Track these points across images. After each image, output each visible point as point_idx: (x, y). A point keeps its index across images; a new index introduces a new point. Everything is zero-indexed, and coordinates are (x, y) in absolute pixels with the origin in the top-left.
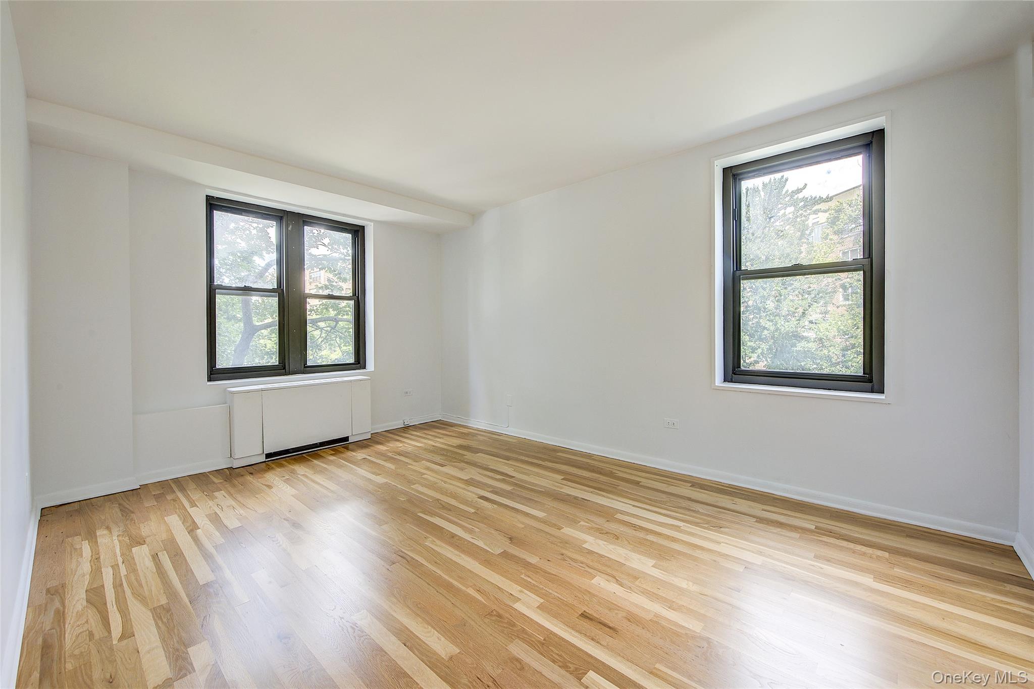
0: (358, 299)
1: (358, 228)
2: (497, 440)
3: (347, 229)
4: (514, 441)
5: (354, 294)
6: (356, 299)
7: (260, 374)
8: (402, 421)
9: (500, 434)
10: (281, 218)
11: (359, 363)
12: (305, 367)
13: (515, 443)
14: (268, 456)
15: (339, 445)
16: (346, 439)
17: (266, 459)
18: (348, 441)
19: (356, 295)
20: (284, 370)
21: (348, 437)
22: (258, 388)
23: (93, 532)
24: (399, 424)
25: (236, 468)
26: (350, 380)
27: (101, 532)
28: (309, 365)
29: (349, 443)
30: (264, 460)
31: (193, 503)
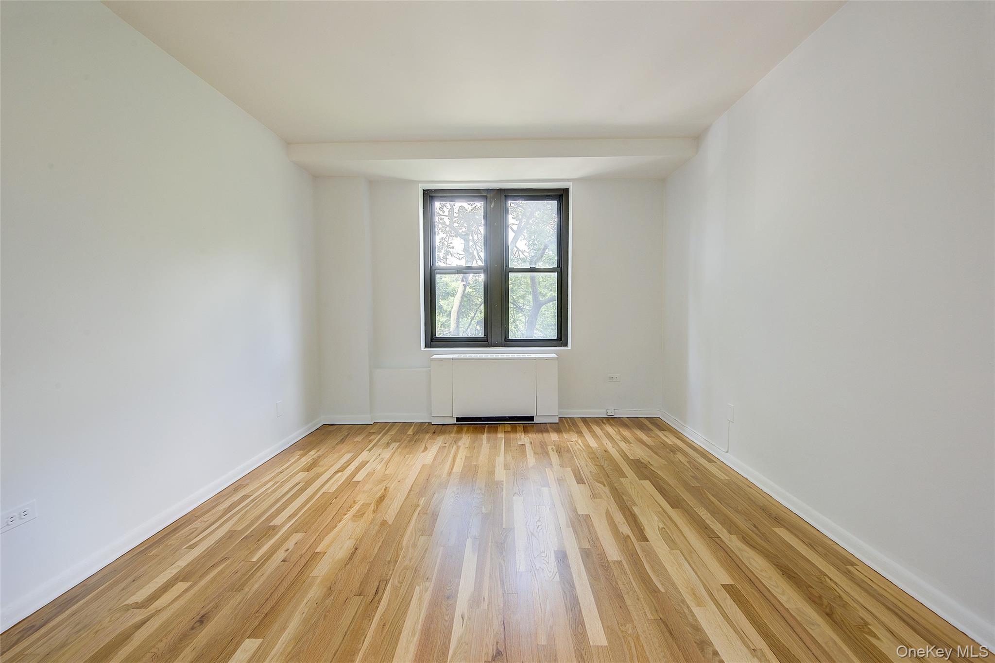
0: (561, 270)
1: (562, 193)
2: (697, 467)
3: (549, 196)
4: (722, 476)
5: (559, 266)
6: (559, 271)
7: (468, 344)
8: (605, 410)
9: (710, 459)
10: (485, 197)
11: (561, 340)
12: (505, 341)
13: (720, 480)
14: (458, 419)
15: (524, 422)
16: (531, 418)
17: (457, 422)
18: (533, 421)
19: (560, 267)
20: (487, 343)
21: (533, 416)
22: (451, 357)
23: (310, 451)
24: (600, 413)
25: (433, 425)
26: (536, 358)
27: (312, 453)
28: (510, 338)
29: (535, 423)
30: (455, 422)
31: (373, 447)
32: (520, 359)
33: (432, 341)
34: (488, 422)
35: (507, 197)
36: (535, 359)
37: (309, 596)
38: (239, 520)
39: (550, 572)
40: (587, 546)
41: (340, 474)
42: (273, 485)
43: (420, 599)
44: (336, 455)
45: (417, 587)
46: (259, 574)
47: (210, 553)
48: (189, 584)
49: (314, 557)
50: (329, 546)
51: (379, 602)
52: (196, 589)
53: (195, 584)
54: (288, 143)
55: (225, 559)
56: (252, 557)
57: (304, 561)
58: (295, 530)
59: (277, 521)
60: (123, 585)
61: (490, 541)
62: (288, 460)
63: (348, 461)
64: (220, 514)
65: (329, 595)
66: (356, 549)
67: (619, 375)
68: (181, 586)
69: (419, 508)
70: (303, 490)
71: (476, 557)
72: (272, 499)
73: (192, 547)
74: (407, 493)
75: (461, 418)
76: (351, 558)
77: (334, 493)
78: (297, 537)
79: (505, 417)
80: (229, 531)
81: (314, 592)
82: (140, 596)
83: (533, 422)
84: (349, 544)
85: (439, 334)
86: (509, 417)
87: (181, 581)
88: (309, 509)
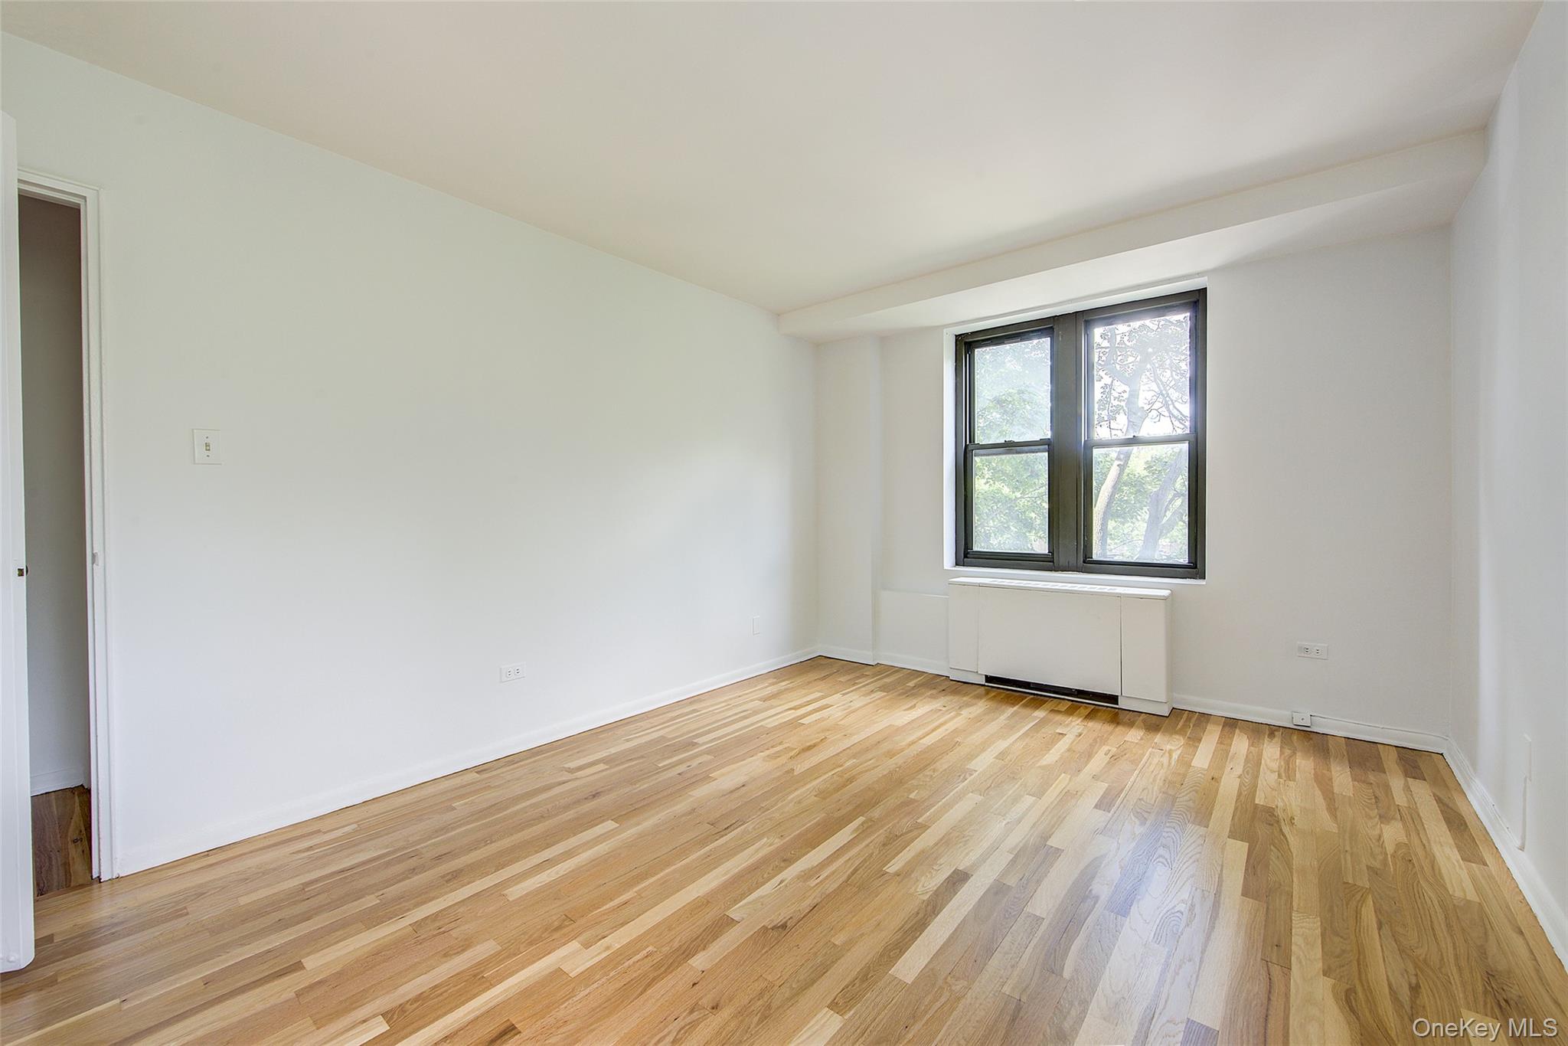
0: (1197, 438)
1: (1191, 297)
2: (1411, 858)
3: (1173, 306)
4: (1464, 892)
6: (1192, 439)
7: (1017, 564)
8: (1288, 713)
9: (1478, 855)
10: (1053, 330)
11: (1195, 567)
12: (1084, 562)
13: (1444, 894)
14: (989, 679)
15: (1097, 703)
16: (1113, 699)
17: (986, 682)
18: (1117, 704)
19: (1194, 431)
20: (1051, 563)
21: (1117, 696)
22: (979, 582)
23: (784, 681)
24: (1279, 716)
25: (952, 680)
26: (1120, 594)
27: (784, 683)
28: (1095, 557)
29: (1119, 709)
30: (984, 683)
31: (852, 691)
32: (1092, 594)
33: (966, 555)
34: (1036, 692)
35: (1088, 324)
36: (1119, 596)
37: (675, 808)
38: (673, 730)
39: (923, 886)
40: (1012, 881)
41: (793, 711)
42: (726, 706)
43: (757, 851)
44: (804, 692)
45: (765, 839)
46: (655, 777)
47: (635, 750)
48: (606, 767)
49: (706, 778)
50: (723, 775)
51: (722, 836)
52: (608, 772)
53: (611, 768)
54: (777, 316)
55: (642, 757)
56: (659, 763)
57: (694, 780)
58: (708, 752)
59: (700, 740)
60: (570, 753)
61: (885, 829)
62: (756, 686)
63: (808, 702)
64: (665, 720)
65: (690, 813)
66: (743, 786)
67: (1326, 645)
68: (602, 766)
69: (841, 769)
70: (745, 718)
71: (851, 837)
72: (714, 719)
73: (628, 740)
74: (840, 750)
75: (991, 677)
76: (732, 792)
77: (770, 729)
78: (707, 758)
79: (1071, 689)
80: (662, 736)
81: (681, 807)
82: (572, 765)
83: (1117, 706)
84: (742, 779)
85: (978, 547)
86: (1076, 690)
87: (604, 763)
88: (735, 737)
